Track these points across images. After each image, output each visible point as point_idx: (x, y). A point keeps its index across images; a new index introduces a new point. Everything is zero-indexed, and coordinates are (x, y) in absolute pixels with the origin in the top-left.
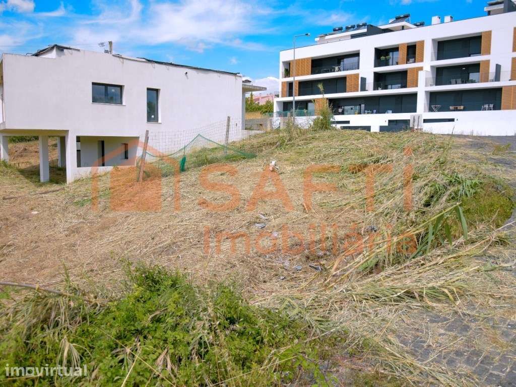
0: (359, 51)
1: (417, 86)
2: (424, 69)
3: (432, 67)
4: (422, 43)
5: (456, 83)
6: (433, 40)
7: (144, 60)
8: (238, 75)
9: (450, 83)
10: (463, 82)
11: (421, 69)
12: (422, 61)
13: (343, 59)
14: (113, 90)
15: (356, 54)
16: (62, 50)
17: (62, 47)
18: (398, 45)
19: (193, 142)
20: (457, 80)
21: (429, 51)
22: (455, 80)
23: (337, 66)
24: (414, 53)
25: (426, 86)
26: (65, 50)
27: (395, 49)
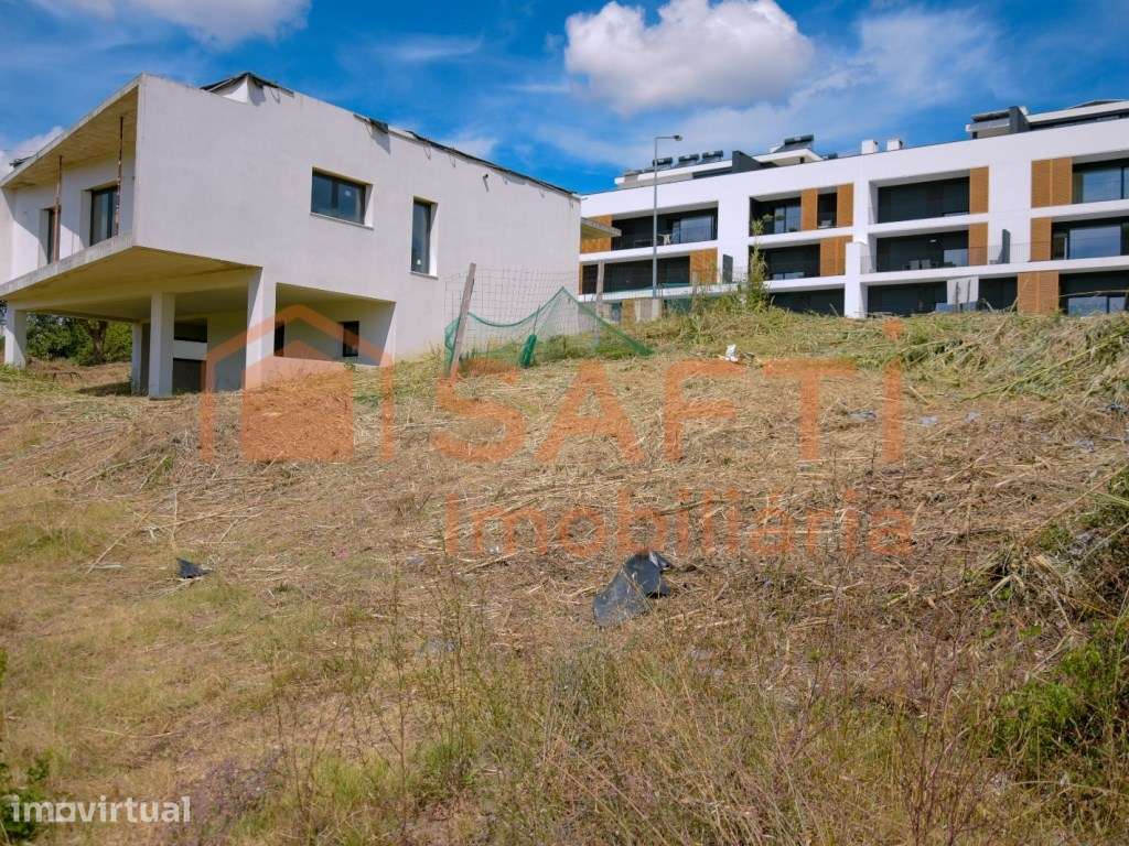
0: (716, 203)
1: (843, 273)
2: (855, 240)
3: (871, 236)
4: (849, 188)
5: (921, 268)
6: (872, 184)
7: (411, 136)
8: (574, 195)
9: (908, 268)
10: (934, 266)
11: (849, 239)
12: (850, 223)
13: (679, 220)
14: (348, 193)
15: (711, 212)
16: (261, 87)
17: (260, 81)
18: (799, 192)
19: (553, 302)
20: (923, 262)
21: (863, 204)
22: (918, 262)
23: (668, 233)
24: (834, 209)
25: (862, 273)
26: (266, 88)
27: (793, 201)
